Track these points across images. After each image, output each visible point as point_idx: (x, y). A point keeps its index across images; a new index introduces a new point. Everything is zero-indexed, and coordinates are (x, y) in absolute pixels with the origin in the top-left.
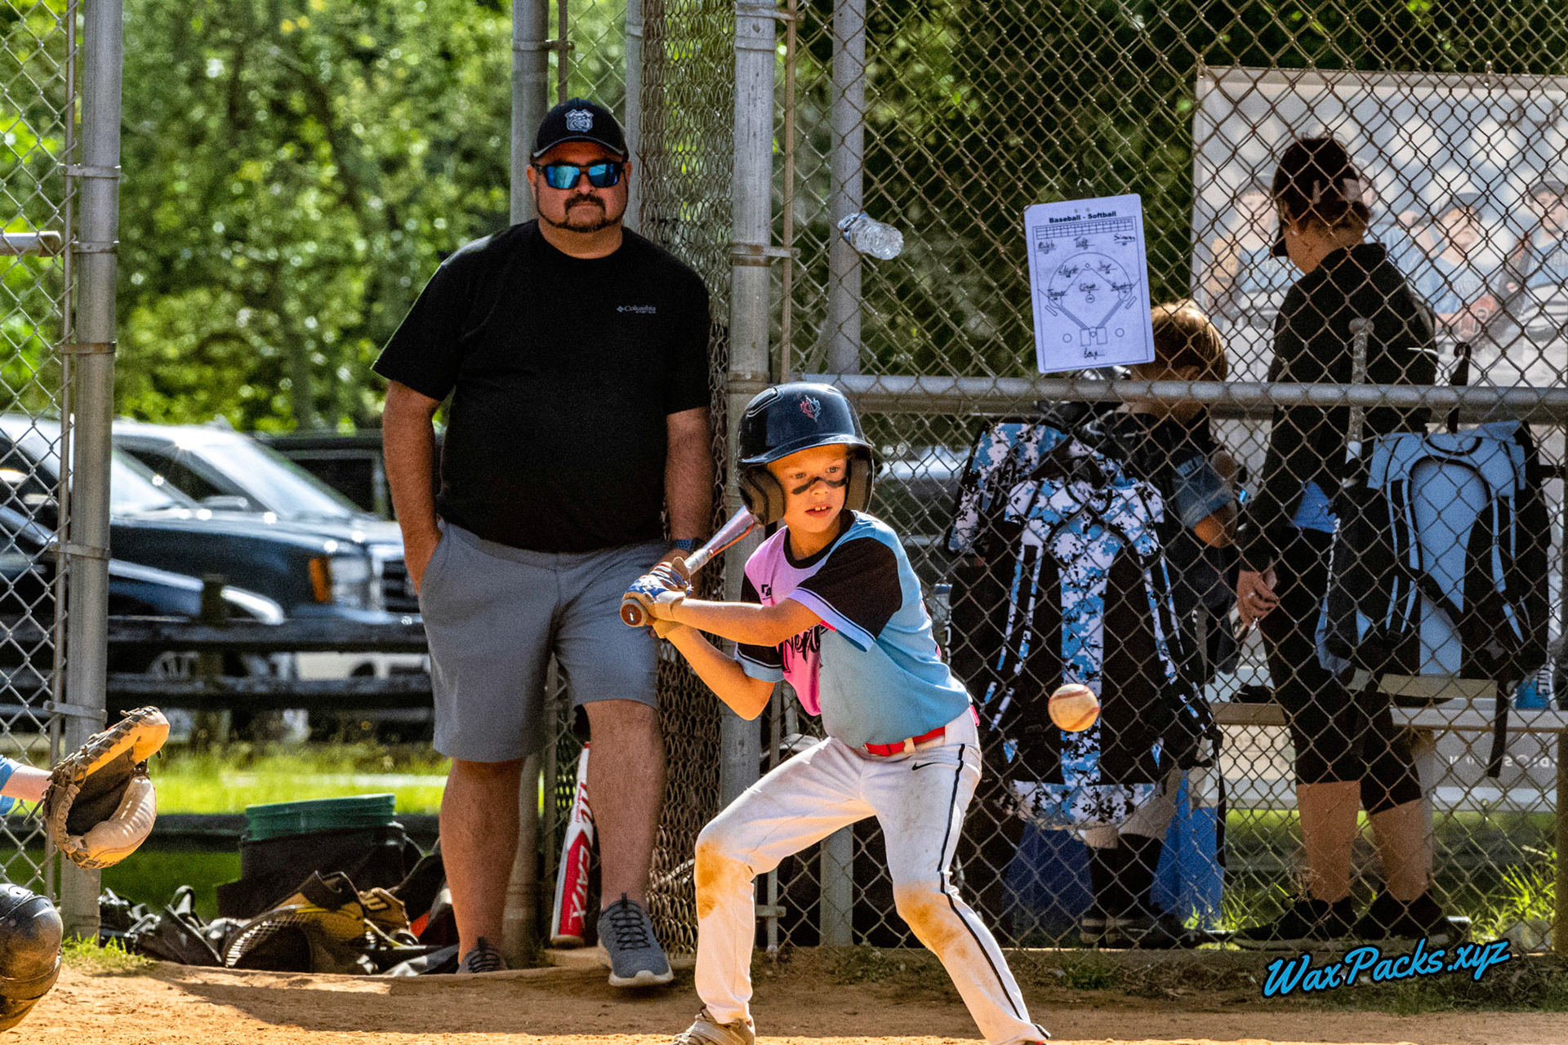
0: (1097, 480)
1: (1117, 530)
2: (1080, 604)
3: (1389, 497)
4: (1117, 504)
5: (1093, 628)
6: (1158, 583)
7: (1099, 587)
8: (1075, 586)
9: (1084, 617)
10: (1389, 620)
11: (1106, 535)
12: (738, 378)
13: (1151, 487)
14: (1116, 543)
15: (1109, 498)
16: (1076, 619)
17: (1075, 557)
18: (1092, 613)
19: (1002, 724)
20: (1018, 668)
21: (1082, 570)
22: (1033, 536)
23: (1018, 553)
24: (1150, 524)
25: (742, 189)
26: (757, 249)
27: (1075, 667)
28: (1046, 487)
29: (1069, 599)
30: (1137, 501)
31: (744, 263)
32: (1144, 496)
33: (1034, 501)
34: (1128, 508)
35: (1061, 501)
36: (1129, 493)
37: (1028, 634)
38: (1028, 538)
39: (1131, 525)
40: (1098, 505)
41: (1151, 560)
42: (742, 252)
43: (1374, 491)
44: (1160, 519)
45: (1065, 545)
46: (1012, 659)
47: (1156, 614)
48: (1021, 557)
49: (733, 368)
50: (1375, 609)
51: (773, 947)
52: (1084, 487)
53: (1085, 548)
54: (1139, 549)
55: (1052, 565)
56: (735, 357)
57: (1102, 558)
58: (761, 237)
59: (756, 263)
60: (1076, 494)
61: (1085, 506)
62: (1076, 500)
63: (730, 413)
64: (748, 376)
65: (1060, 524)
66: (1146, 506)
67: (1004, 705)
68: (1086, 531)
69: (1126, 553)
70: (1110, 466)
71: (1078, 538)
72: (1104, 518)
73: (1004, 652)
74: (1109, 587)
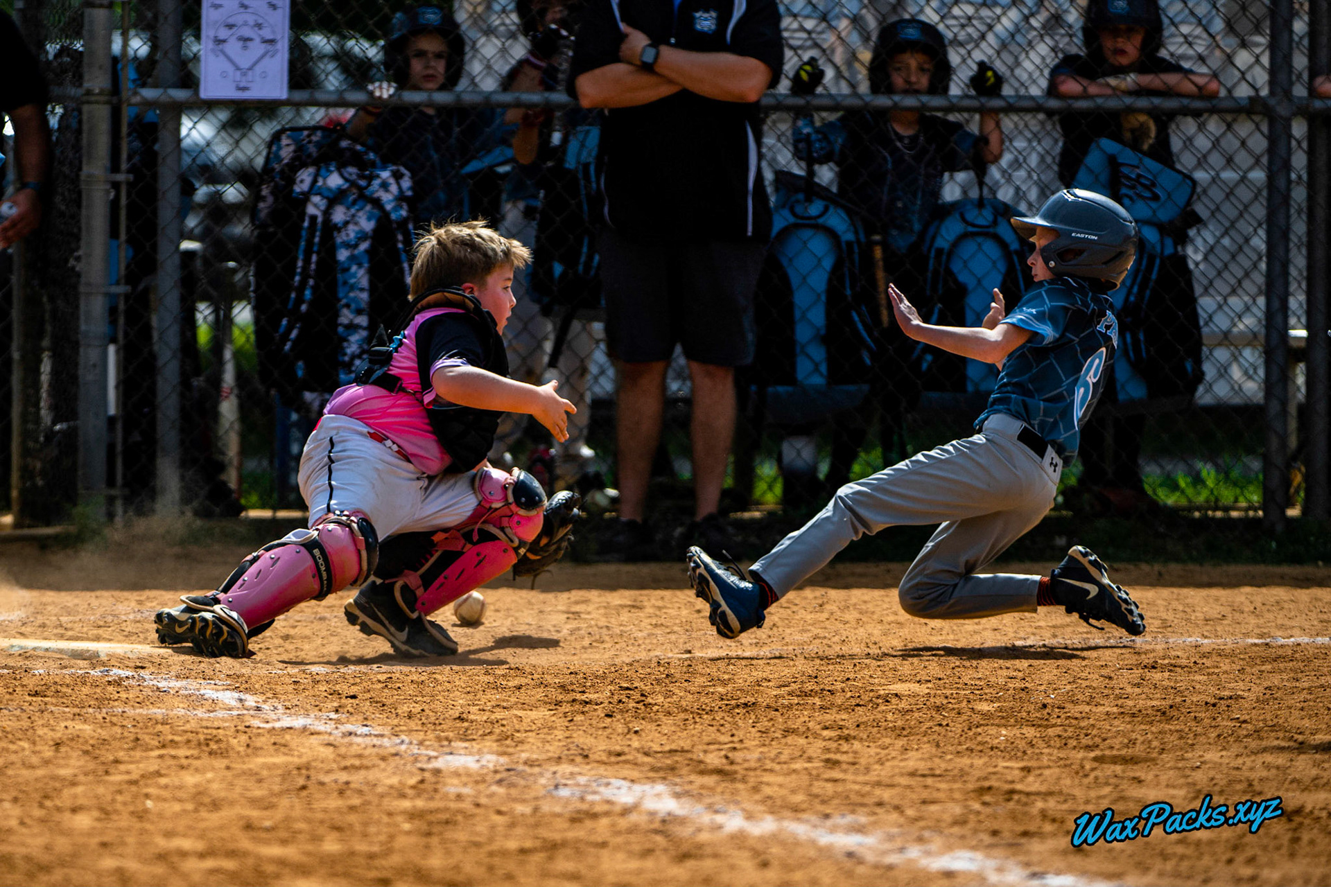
1: (377, 203)
2: (352, 258)
3: (580, 175)
4: (376, 183)
5: (361, 276)
7: (364, 246)
8: (347, 245)
9: (354, 268)
10: (581, 268)
11: (368, 207)
12: (89, 92)
13: (403, 170)
14: (376, 212)
15: (370, 178)
16: (348, 269)
17: (346, 223)
18: (360, 265)
19: (292, 349)
20: (304, 307)
21: (351, 233)
22: (315, 207)
23: (303, 221)
24: (401, 198)
27: (348, 306)
28: (323, 172)
29: (343, 255)
30: (392, 181)
31: (93, 6)
32: (397, 176)
33: (315, 181)
34: (385, 186)
35: (335, 181)
36: (385, 174)
37: (311, 282)
38: (311, 210)
39: (387, 198)
40: (363, 183)
43: (569, 171)
44: (409, 193)
45: (339, 215)
46: (300, 300)
48: (306, 224)
49: (86, 85)
50: (570, 261)
51: (120, 521)
52: (352, 171)
53: (353, 216)
54: (393, 216)
55: (330, 229)
56: (87, 76)
57: (368, 225)
59: (101, 6)
60: (346, 175)
61: (353, 184)
62: (346, 180)
63: (85, 117)
64: (97, 91)
65: (335, 198)
66: (398, 184)
67: (294, 334)
68: (354, 203)
69: (383, 220)
70: (372, 156)
71: (348, 208)
72: (367, 192)
73: (293, 295)
74: (372, 246)
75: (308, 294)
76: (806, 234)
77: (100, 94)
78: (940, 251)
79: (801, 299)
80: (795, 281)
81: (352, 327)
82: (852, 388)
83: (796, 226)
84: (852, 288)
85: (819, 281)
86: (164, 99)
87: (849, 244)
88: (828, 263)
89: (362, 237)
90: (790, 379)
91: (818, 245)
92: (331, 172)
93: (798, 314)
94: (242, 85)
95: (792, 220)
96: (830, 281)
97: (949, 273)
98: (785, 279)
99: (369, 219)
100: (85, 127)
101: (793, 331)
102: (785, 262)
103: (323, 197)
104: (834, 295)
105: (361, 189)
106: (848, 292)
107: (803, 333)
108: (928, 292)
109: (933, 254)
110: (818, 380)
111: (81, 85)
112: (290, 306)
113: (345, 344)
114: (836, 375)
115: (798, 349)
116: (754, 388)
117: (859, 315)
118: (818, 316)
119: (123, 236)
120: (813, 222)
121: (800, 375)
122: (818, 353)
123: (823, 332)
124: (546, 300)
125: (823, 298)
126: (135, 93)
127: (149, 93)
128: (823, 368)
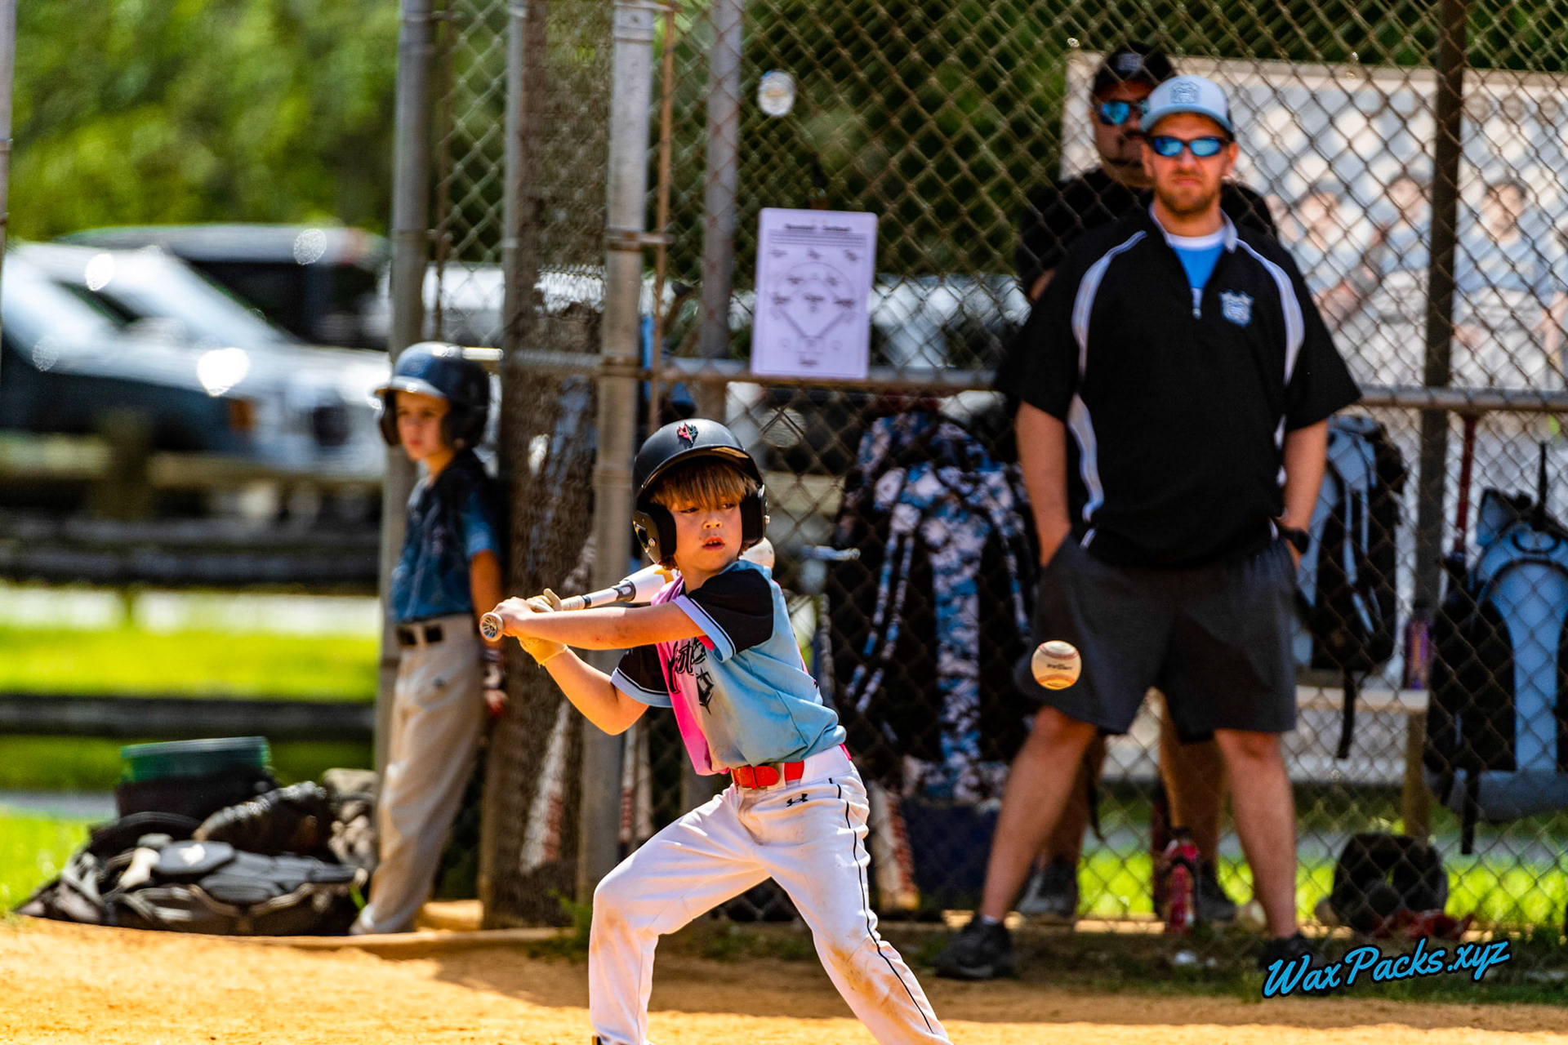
0: (968, 464)
1: (984, 514)
2: (955, 588)
4: (983, 490)
7: (969, 572)
8: (947, 571)
9: (957, 602)
11: (974, 521)
12: (609, 363)
14: (984, 527)
15: (976, 482)
17: (946, 542)
18: (966, 596)
20: (887, 653)
21: (952, 556)
22: (904, 518)
23: (887, 539)
25: (618, 177)
26: (630, 235)
27: (951, 648)
28: (914, 473)
29: (940, 584)
31: (615, 247)
33: (903, 486)
34: (994, 493)
35: (927, 487)
36: (995, 478)
37: (897, 619)
38: (898, 525)
39: (997, 509)
40: (966, 488)
42: (616, 238)
45: (935, 532)
46: (881, 643)
47: (1018, 598)
48: (892, 543)
49: (607, 351)
52: (952, 474)
53: (955, 532)
54: (1004, 532)
55: (923, 549)
56: (606, 340)
57: (969, 541)
58: (633, 222)
59: (629, 249)
60: (945, 479)
61: (955, 491)
62: (944, 483)
63: (602, 395)
64: (620, 359)
65: (929, 511)
67: (872, 687)
70: (979, 448)
71: (948, 522)
72: (972, 501)
73: (873, 636)
75: (893, 632)
76: (1534, 573)
77: (626, 364)
79: (1525, 660)
80: (1517, 636)
81: (957, 677)
83: (1523, 562)
85: (1549, 638)
86: (707, 374)
89: (967, 560)
90: (1508, 764)
91: (1551, 590)
92: (924, 473)
94: (808, 357)
95: (1516, 555)
99: (977, 534)
100: (602, 407)
103: (915, 506)
105: (962, 497)
111: (598, 351)
112: (868, 650)
113: (949, 699)
115: (1521, 724)
116: (1461, 775)
118: (1547, 683)
120: (1543, 557)
121: (1522, 758)
122: (1547, 731)
125: (1555, 659)
126: (670, 365)
127: (687, 366)
128: (1553, 752)
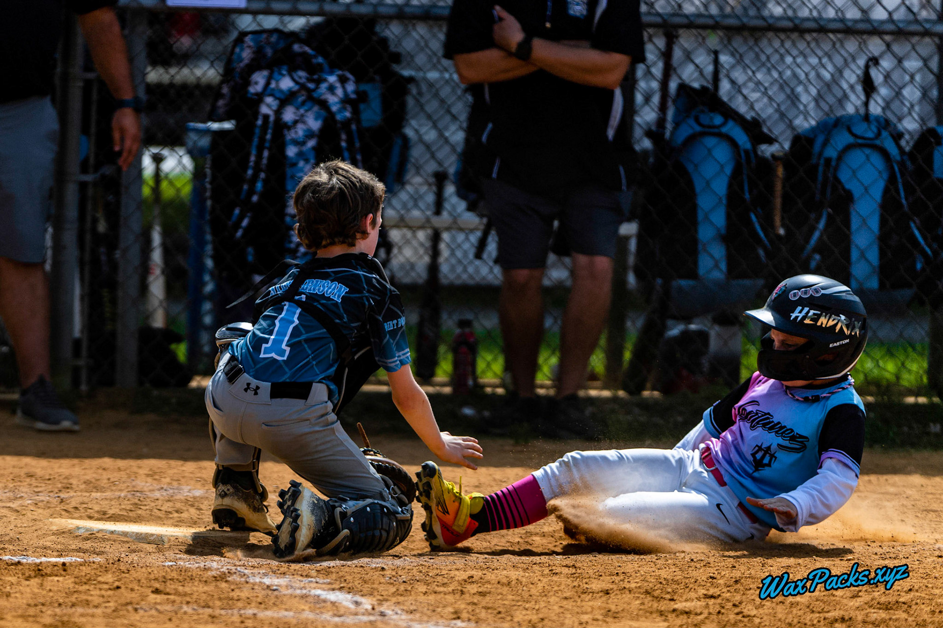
0: (311, 69)
1: (324, 104)
2: (300, 155)
4: (324, 86)
6: (350, 141)
7: (311, 143)
8: (296, 142)
9: (301, 164)
11: (316, 108)
13: (348, 74)
14: (323, 113)
15: (319, 82)
16: (294, 165)
17: (296, 122)
18: (307, 161)
19: (243, 236)
20: (255, 198)
21: (300, 131)
22: (268, 107)
23: (257, 119)
24: (346, 101)
28: (276, 75)
29: (291, 151)
30: (338, 85)
32: (343, 80)
33: (268, 84)
34: (331, 89)
35: (286, 83)
36: (332, 79)
37: (262, 175)
38: (264, 110)
39: (333, 100)
40: (311, 86)
41: (346, 123)
44: (353, 96)
45: (289, 115)
46: (252, 192)
48: (259, 122)
51: (84, 387)
52: (302, 74)
53: (302, 116)
54: (339, 117)
55: (281, 127)
57: (314, 124)
60: (297, 78)
61: (303, 87)
62: (296, 82)
65: (286, 99)
66: (344, 88)
67: (245, 223)
68: (303, 103)
69: (329, 119)
70: (320, 60)
71: (298, 108)
72: (315, 95)
73: (245, 187)
74: (319, 144)
75: (259, 186)
76: (710, 141)
78: (828, 161)
79: (704, 202)
80: (699, 185)
82: (747, 282)
83: (703, 134)
84: (750, 192)
85: (721, 187)
87: (746, 152)
88: (728, 170)
89: (310, 135)
90: (693, 274)
91: (722, 153)
92: (283, 75)
93: (700, 216)
95: (698, 128)
96: (730, 186)
97: (837, 180)
98: (690, 184)
99: (316, 119)
101: (696, 231)
102: (690, 168)
103: (276, 98)
104: (734, 200)
105: (310, 91)
106: (747, 196)
107: (705, 233)
108: (818, 196)
109: (822, 161)
110: (718, 275)
112: (243, 196)
113: (290, 232)
114: (734, 270)
115: (700, 247)
116: (659, 282)
117: (757, 217)
118: (719, 219)
119: (93, 130)
120: (716, 130)
121: (702, 271)
122: (718, 251)
123: (723, 231)
124: (473, 196)
125: (724, 201)
128: (723, 266)
